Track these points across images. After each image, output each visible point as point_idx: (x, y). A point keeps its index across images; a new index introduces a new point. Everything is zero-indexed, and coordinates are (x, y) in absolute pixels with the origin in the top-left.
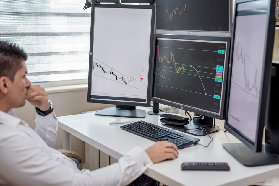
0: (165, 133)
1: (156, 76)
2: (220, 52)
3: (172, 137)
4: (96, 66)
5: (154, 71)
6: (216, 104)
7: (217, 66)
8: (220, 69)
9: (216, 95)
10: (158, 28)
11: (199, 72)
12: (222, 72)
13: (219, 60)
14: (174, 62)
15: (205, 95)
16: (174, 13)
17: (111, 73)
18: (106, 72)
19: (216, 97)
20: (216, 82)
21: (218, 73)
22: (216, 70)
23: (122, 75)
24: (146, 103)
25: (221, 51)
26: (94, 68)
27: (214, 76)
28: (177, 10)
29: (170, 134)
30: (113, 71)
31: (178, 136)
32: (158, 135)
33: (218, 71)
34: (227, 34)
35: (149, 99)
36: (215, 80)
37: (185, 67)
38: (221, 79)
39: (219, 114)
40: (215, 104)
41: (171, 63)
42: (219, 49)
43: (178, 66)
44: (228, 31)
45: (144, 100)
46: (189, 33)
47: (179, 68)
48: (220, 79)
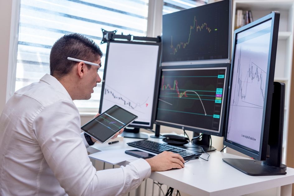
0: (168, 148)
1: (159, 102)
2: (220, 77)
3: (175, 151)
4: (107, 92)
5: (159, 97)
6: (216, 123)
7: (217, 89)
8: (219, 91)
9: (215, 115)
10: (164, 61)
11: (200, 96)
12: (222, 94)
13: (219, 83)
14: (177, 89)
15: (205, 116)
16: (178, 47)
17: (120, 98)
18: (116, 97)
19: (216, 116)
20: (216, 103)
21: (217, 95)
22: (216, 93)
23: (130, 101)
24: (149, 126)
25: (221, 75)
26: (105, 94)
27: (214, 98)
28: (181, 45)
29: (173, 149)
30: (122, 97)
31: (181, 151)
32: (162, 149)
33: (218, 94)
34: (227, 61)
35: (152, 122)
36: (215, 101)
37: (187, 93)
38: (221, 101)
39: (219, 132)
40: (214, 123)
41: (174, 89)
42: (219, 75)
43: (180, 92)
44: (228, 58)
45: (148, 124)
46: (191, 63)
47: (181, 94)
48: (219, 101)
